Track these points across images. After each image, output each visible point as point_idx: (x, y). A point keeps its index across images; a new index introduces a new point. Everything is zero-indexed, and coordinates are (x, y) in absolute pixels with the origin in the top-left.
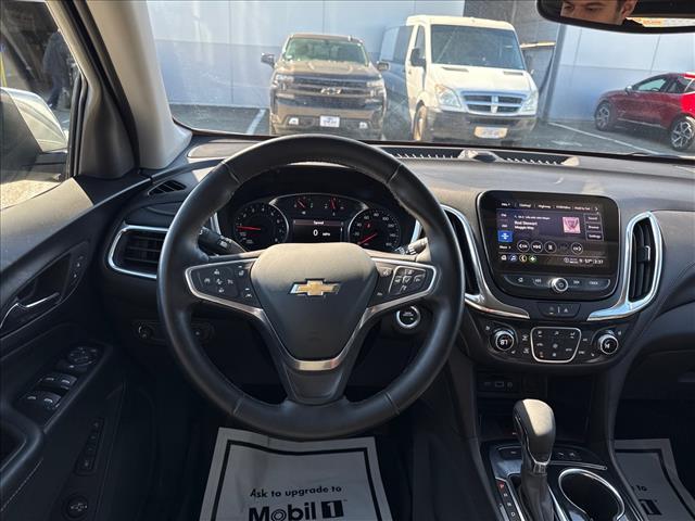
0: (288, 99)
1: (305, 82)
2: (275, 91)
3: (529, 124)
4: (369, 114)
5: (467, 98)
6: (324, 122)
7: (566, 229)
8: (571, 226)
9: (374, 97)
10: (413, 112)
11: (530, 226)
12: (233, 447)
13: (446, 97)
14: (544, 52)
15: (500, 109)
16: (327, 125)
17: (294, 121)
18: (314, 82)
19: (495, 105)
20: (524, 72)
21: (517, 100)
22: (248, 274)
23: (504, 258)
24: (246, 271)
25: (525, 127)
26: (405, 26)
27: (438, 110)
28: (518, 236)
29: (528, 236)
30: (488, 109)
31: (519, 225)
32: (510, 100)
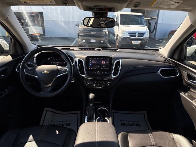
0: (82, 35)
1: (87, 31)
2: (78, 33)
3: (147, 40)
4: (104, 39)
5: (129, 33)
6: (91, 41)
7: (102, 63)
8: (103, 62)
9: (105, 34)
10: (116, 38)
11: (95, 62)
12: (47, 112)
13: (124, 33)
14: (154, 20)
15: (138, 36)
16: (92, 42)
17: (84, 41)
18: (88, 31)
19: (137, 35)
20: (146, 26)
21: (144, 34)
22: (35, 70)
23: (90, 68)
25: (146, 41)
26: (114, 15)
27: (122, 37)
28: (92, 64)
29: (95, 64)
30: (135, 36)
31: (93, 62)
32: (141, 34)
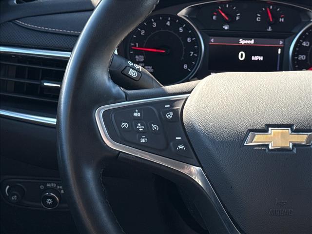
22: (178, 116)
24: (175, 112)
